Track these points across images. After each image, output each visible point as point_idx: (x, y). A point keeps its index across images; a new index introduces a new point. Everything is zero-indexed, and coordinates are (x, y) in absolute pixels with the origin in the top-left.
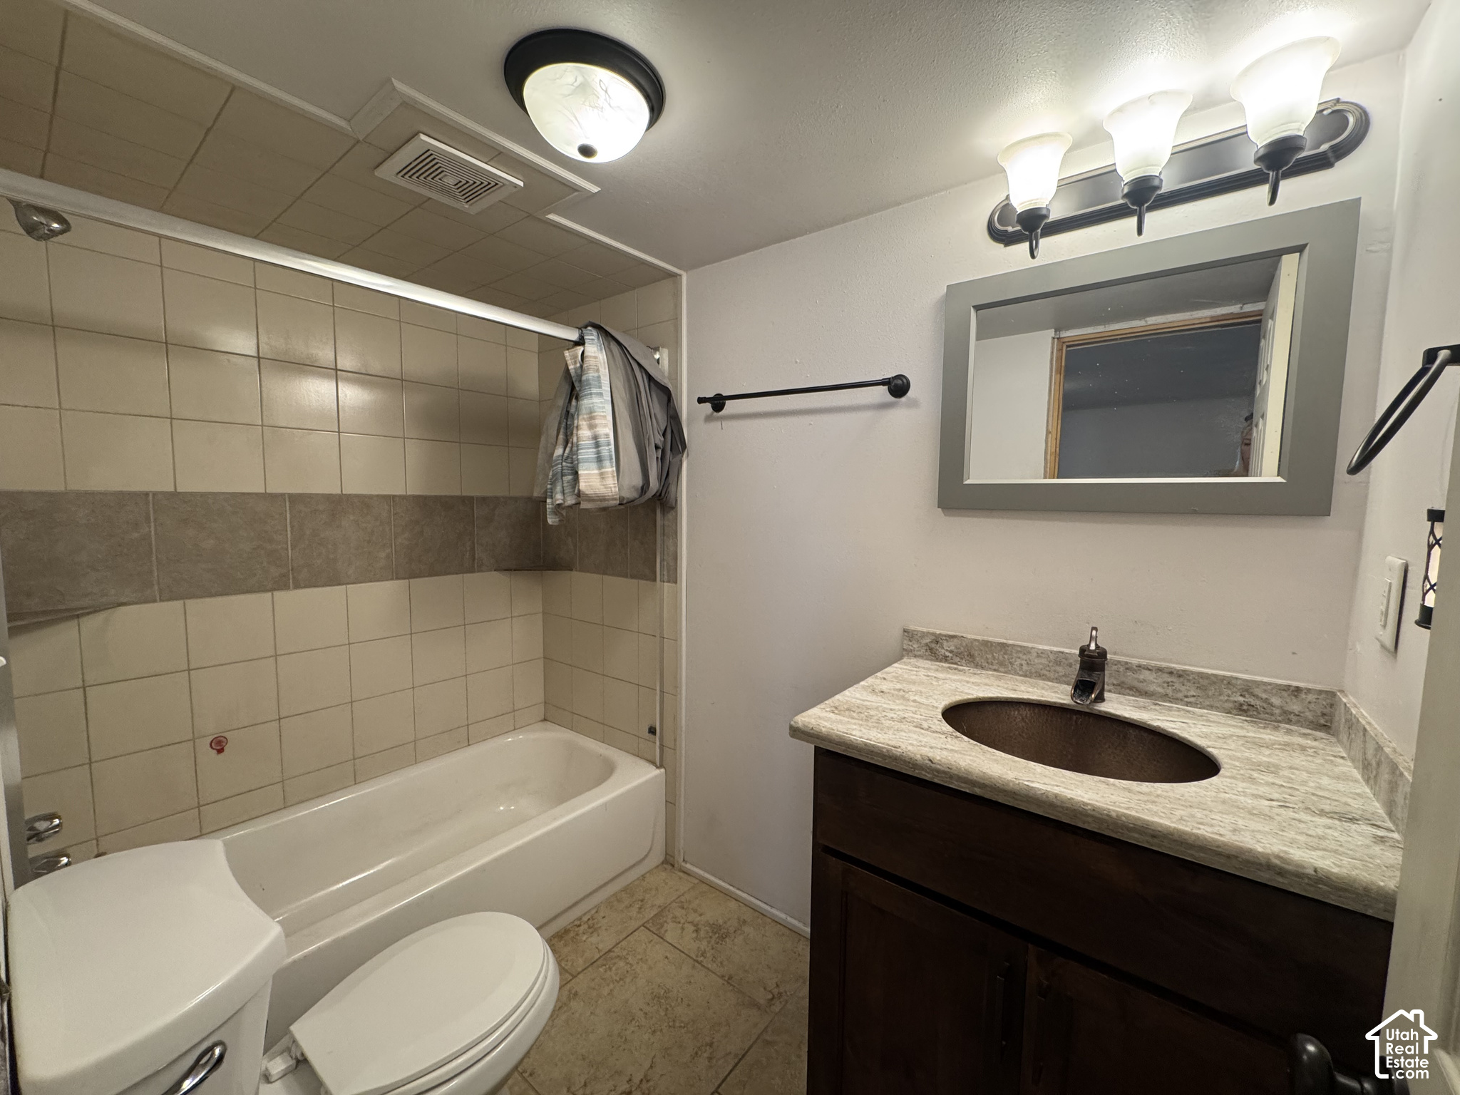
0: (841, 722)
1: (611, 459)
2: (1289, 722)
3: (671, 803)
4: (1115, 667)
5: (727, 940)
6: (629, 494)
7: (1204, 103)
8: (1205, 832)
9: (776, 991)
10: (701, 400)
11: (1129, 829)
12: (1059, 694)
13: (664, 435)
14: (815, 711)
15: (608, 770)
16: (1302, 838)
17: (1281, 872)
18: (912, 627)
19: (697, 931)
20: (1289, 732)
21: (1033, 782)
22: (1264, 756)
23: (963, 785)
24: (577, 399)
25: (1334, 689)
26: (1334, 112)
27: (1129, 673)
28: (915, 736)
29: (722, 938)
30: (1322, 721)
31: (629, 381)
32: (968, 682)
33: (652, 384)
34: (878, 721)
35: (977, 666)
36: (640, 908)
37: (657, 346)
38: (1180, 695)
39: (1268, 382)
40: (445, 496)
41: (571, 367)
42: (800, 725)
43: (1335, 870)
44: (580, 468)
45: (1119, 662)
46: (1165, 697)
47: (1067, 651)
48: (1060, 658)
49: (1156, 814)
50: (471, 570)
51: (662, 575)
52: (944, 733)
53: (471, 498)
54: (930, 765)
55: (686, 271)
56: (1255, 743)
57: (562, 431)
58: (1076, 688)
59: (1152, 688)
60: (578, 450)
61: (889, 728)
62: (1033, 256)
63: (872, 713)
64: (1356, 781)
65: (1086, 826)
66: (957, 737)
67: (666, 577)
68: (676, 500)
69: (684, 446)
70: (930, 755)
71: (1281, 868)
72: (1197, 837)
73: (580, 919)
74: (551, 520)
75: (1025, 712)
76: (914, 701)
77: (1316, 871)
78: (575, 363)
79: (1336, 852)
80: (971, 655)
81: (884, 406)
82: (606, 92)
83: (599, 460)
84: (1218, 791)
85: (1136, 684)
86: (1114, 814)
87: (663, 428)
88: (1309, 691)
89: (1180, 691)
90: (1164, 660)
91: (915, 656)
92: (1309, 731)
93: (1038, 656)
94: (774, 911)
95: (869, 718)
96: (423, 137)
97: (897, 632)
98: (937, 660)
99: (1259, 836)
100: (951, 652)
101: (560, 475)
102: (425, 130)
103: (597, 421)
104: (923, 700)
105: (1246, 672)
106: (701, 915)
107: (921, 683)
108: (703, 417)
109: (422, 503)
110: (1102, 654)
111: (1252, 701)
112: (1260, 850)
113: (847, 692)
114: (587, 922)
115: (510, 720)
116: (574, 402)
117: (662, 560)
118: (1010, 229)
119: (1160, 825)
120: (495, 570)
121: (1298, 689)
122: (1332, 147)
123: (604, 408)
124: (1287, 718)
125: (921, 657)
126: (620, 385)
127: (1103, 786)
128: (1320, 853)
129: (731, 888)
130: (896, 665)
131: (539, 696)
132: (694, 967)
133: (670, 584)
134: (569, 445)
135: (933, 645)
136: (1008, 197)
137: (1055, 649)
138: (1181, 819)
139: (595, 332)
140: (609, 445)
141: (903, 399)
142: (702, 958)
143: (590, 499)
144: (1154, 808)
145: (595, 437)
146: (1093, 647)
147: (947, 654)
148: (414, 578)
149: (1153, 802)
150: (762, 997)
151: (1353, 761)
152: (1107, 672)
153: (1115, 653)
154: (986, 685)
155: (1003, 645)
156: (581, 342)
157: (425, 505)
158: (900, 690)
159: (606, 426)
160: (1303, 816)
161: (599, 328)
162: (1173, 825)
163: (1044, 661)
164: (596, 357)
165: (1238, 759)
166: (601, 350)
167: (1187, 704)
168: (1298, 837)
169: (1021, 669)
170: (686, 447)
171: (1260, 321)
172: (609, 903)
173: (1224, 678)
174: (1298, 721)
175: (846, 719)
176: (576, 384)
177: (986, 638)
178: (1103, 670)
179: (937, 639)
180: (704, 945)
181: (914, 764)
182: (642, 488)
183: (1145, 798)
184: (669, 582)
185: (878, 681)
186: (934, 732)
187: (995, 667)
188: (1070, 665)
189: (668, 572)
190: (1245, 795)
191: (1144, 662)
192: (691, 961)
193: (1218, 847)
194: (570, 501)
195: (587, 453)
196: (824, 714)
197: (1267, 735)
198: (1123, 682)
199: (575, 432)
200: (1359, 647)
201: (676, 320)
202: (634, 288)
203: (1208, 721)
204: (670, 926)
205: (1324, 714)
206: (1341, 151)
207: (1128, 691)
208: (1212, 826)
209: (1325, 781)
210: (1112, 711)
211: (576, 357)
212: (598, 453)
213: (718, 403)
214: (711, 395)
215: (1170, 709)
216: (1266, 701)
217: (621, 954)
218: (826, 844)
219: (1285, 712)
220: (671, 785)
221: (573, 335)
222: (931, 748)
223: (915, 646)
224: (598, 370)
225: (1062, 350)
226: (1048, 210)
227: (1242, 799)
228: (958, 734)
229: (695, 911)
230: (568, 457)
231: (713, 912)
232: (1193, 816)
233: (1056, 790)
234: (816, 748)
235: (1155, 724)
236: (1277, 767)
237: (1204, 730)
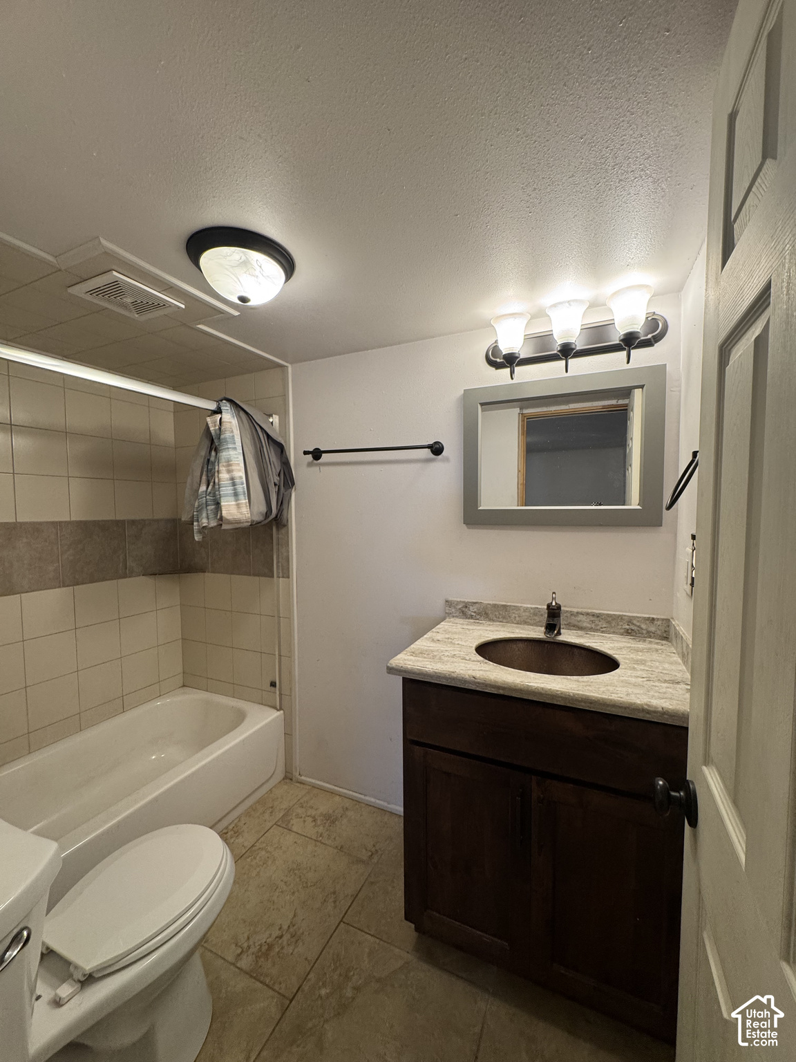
0: (418, 661)
1: (244, 494)
2: (650, 637)
3: (288, 734)
4: (565, 615)
5: (337, 822)
6: (257, 518)
7: (594, 305)
8: (614, 697)
9: (373, 850)
10: (306, 453)
11: (579, 701)
12: (538, 633)
13: (279, 475)
14: (399, 656)
15: (240, 717)
16: (656, 694)
17: (648, 712)
18: (450, 599)
19: (315, 820)
20: (650, 642)
21: (530, 682)
22: (640, 656)
23: (493, 689)
24: (217, 451)
25: (669, 618)
26: (653, 319)
27: (573, 617)
28: (463, 665)
29: (333, 822)
30: (665, 635)
31: (254, 439)
32: (487, 630)
33: (270, 441)
34: (440, 658)
35: (490, 620)
36: (271, 813)
37: (271, 413)
38: (598, 627)
39: (632, 446)
40: (102, 521)
41: (212, 429)
42: (394, 665)
43: (671, 707)
44: (222, 501)
45: (567, 611)
46: (591, 629)
47: (539, 607)
48: (536, 612)
49: (591, 691)
50: (125, 576)
51: (278, 573)
52: (478, 661)
53: (123, 522)
54: (474, 680)
55: (291, 363)
56: (635, 650)
57: (204, 473)
58: (546, 628)
59: (585, 625)
60: (219, 488)
61: (447, 661)
62: (512, 378)
63: (435, 654)
64: (680, 664)
65: (558, 703)
66: (486, 663)
67: (281, 574)
68: (288, 520)
69: (293, 484)
70: (474, 674)
71: (648, 710)
72: (611, 700)
73: (227, 828)
74: (197, 538)
75: (521, 645)
76: (458, 644)
77: (663, 709)
78: (215, 426)
79: (671, 698)
80: (486, 614)
81: (428, 461)
82: (260, 267)
83: (236, 495)
84: (619, 676)
85: (577, 623)
86: (572, 694)
87: (278, 471)
88: (658, 619)
89: (598, 625)
90: (589, 608)
91: (453, 617)
92: (659, 641)
93: (525, 611)
94: (367, 798)
95: (434, 657)
96: (115, 273)
97: (441, 603)
98: (467, 618)
99: (638, 696)
100: (475, 612)
101: (205, 506)
102: (116, 268)
103: (233, 468)
104: (463, 643)
105: (629, 611)
106: (317, 809)
107: (459, 633)
108: (306, 463)
109: (84, 526)
110: (559, 607)
111: (633, 627)
112: (639, 702)
113: (417, 643)
114: (232, 830)
115: (156, 689)
116: (213, 453)
117: (278, 562)
118: (498, 360)
119: (594, 697)
120: (143, 575)
121: (653, 619)
122: (653, 336)
123: (238, 458)
124: (650, 635)
125: (457, 617)
126: (248, 442)
127: (565, 681)
128: (664, 700)
129: (336, 788)
130: (442, 623)
131: (180, 669)
132: (316, 846)
133: (284, 579)
134: (211, 484)
135: (464, 609)
136: (496, 342)
137: (534, 606)
138: (603, 692)
139: (228, 404)
140: (242, 484)
141: (440, 456)
142: (321, 838)
143: (229, 522)
144: (590, 689)
145: (232, 479)
146: (554, 604)
147: (473, 614)
148: (78, 584)
149: (590, 686)
150: (364, 855)
151: (678, 654)
152: (561, 618)
153: (565, 607)
154: (497, 631)
155: (505, 606)
156: (218, 411)
157: (86, 529)
158: (449, 638)
159: (240, 471)
160: (657, 684)
161: (230, 401)
162: (600, 696)
163: (527, 614)
164: (230, 422)
165: (628, 659)
166: (234, 417)
167: (602, 632)
168: (655, 694)
169: (515, 620)
170: (294, 484)
171: (627, 410)
172: (248, 813)
173: (619, 616)
174: (654, 636)
175: (421, 659)
176: (216, 441)
177: (494, 602)
178: (560, 617)
179: (466, 605)
180: (321, 829)
181: (465, 681)
182: (266, 513)
183: (586, 684)
184: (283, 577)
185: (434, 634)
186: (473, 661)
187: (501, 620)
188: (542, 615)
189: (282, 570)
190: (631, 676)
191: (580, 610)
192: (313, 842)
193: (621, 703)
194: (213, 524)
195: (226, 490)
196: (406, 657)
197: (641, 645)
198: (570, 623)
199: (216, 474)
200: (678, 595)
201: (285, 396)
202: (252, 372)
203: (613, 640)
204: (294, 821)
205: (666, 631)
206: (657, 339)
207: (572, 628)
208: (617, 694)
209: (666, 666)
210: (565, 640)
211: (216, 422)
212: (235, 489)
213: (317, 454)
214: (311, 450)
215: (594, 636)
216: (639, 627)
217: (261, 847)
218: (412, 738)
219: (648, 632)
220: (288, 723)
221: (212, 406)
222: (474, 670)
223: (453, 610)
224: (232, 432)
225: (524, 421)
226: (519, 354)
227: (630, 679)
228: (487, 661)
229: (312, 808)
230: (210, 493)
231: (324, 806)
232: (608, 690)
233: (542, 686)
234: (403, 678)
235: (587, 644)
236: (645, 661)
237: (611, 645)
